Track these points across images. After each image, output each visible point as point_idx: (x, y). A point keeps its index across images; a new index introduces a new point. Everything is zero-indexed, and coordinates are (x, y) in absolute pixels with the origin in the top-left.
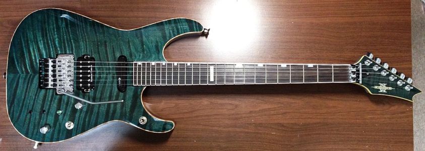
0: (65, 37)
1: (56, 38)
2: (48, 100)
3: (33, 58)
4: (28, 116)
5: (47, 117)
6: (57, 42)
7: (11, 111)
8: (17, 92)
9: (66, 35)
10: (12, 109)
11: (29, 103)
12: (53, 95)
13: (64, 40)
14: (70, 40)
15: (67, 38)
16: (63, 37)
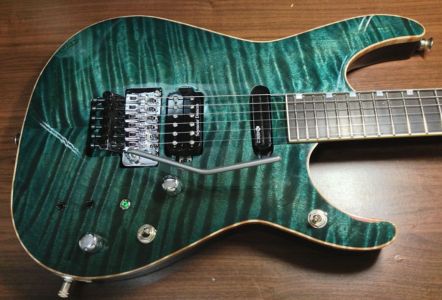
0: (145, 59)
1: (126, 62)
2: (102, 177)
3: (80, 98)
4: (56, 216)
5: (97, 215)
6: (128, 69)
7: (20, 206)
8: (39, 165)
9: (148, 56)
11: (61, 188)
13: (143, 64)
15: (149, 61)
16: (142, 59)
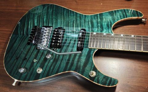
0: (50, 17)
1: (45, 18)
2: (31, 51)
3: (29, 27)
4: (15, 61)
5: (27, 63)
6: (45, 20)
7: (6, 57)
8: (14, 45)
9: (51, 16)
10: (7, 55)
11: (19, 53)
12: (34, 49)
13: (49, 19)
14: (53, 19)
15: (51, 18)
16: (49, 17)
